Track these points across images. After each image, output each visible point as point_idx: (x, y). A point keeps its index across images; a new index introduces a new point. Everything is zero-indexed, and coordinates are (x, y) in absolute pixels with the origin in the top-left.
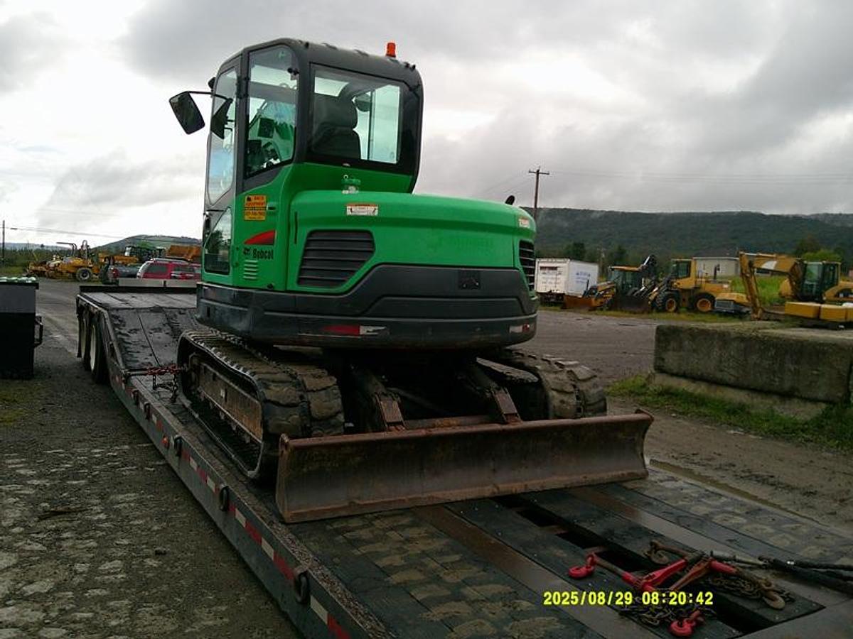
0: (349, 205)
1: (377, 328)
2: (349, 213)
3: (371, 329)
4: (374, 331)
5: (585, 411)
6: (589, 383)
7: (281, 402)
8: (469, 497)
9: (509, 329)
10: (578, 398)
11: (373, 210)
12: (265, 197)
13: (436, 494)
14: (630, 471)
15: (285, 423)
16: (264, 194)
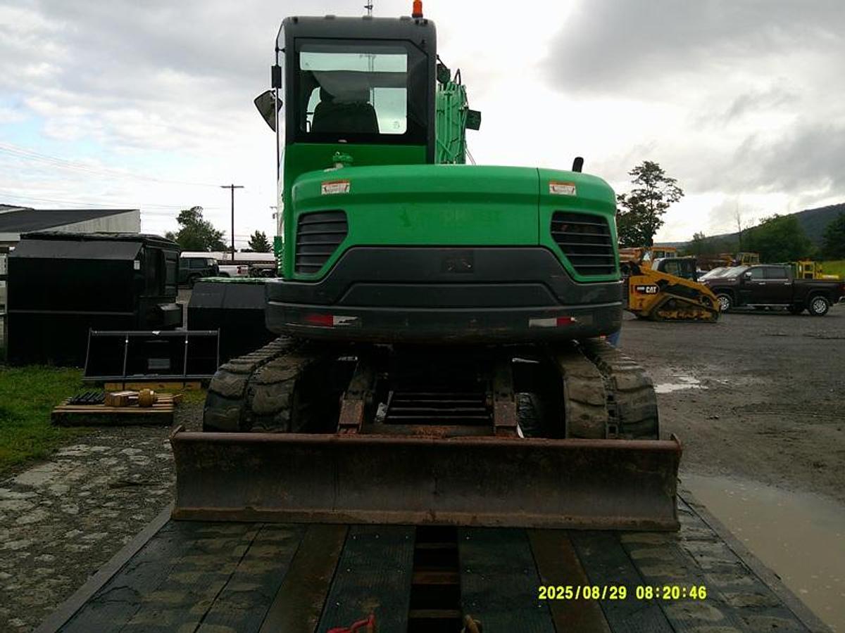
1: (349, 318)
2: (323, 192)
3: (344, 319)
4: (346, 321)
5: (621, 431)
6: (636, 395)
7: (224, 393)
8: (390, 521)
9: (528, 322)
10: (611, 413)
11: (345, 187)
13: (347, 512)
14: (643, 519)
15: (224, 416)
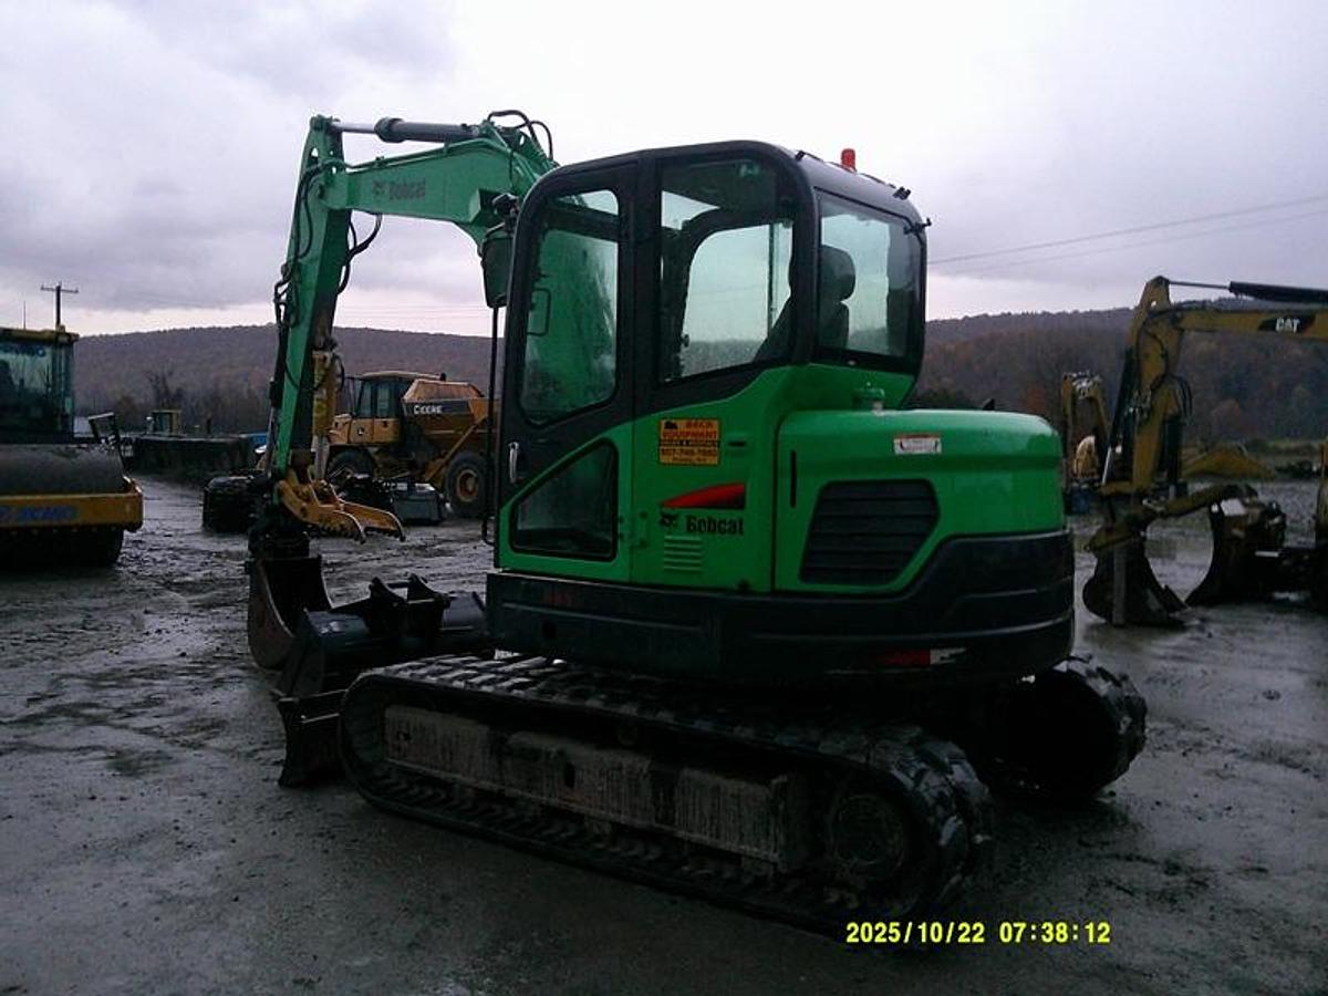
0: (899, 438)
1: (953, 651)
2: (898, 450)
3: (946, 653)
4: (952, 656)
11: (934, 443)
12: (716, 423)
16: (714, 419)
